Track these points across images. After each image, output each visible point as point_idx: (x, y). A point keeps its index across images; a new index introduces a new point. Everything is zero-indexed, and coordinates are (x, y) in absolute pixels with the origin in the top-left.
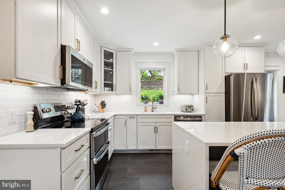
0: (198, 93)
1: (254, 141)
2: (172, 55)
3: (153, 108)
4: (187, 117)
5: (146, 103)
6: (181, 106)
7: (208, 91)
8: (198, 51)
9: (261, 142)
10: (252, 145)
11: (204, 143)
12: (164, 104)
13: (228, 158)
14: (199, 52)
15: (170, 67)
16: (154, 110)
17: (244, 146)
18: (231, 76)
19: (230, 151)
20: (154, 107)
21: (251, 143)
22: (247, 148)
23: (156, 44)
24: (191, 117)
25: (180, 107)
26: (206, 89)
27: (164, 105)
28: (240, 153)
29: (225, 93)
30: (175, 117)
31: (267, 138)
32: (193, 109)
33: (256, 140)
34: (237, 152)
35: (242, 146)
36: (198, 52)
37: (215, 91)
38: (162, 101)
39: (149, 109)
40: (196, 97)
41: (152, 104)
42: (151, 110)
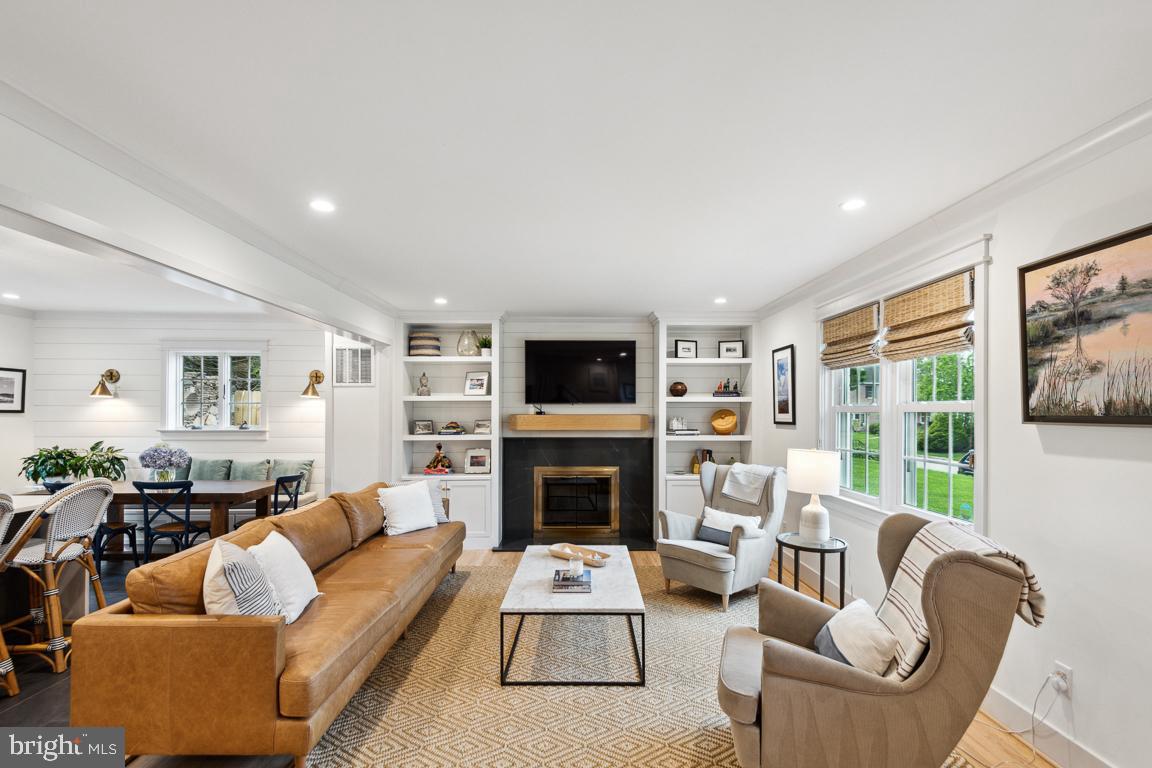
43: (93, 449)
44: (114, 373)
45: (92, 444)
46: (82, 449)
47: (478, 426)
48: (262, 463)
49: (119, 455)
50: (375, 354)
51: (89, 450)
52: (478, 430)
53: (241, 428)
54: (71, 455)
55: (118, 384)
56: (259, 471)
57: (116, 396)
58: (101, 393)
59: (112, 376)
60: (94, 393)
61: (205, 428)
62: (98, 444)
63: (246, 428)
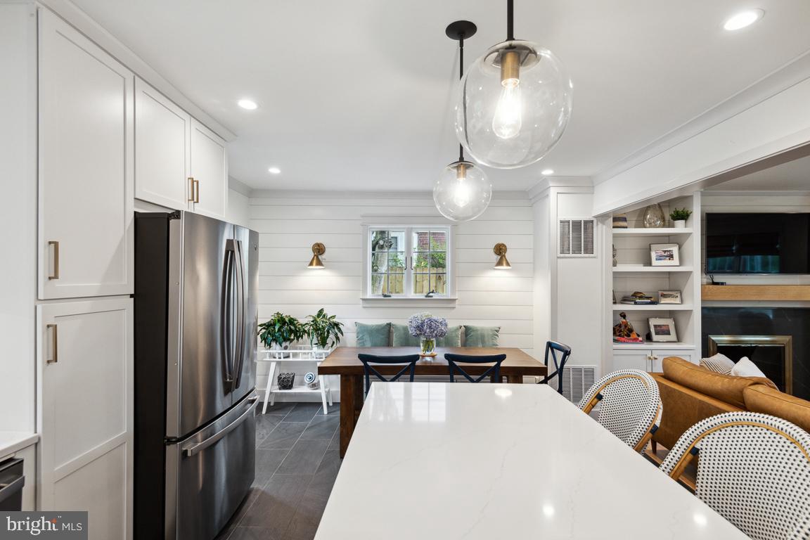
7: (62, 286)
18: (172, 222)
26: (45, 272)
29: (132, 296)
37: (91, 287)
43: (318, 315)
44: (320, 247)
45: (317, 312)
46: (304, 317)
47: (664, 296)
49: (335, 320)
50: (597, 224)
51: (314, 317)
52: (663, 301)
53: (428, 296)
54: (292, 321)
55: (325, 256)
56: (455, 335)
57: (326, 266)
58: (317, 265)
59: (319, 250)
60: (311, 264)
61: (394, 296)
62: (321, 311)
63: (432, 297)
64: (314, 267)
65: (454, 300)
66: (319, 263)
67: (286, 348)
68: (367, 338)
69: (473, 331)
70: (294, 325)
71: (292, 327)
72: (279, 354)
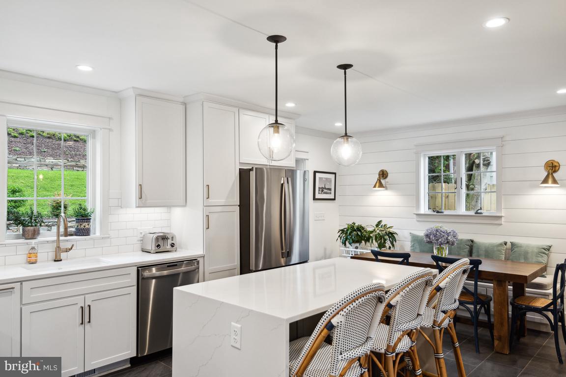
0: (185, 205)
1: (350, 304)
2: (117, 98)
3: (58, 250)
4: (168, 266)
5: (35, 235)
6: (142, 236)
7: (212, 201)
8: (185, 104)
9: (356, 303)
10: (349, 309)
11: (284, 319)
12: (92, 235)
13: (322, 334)
14: (187, 106)
15: (110, 130)
16: (63, 255)
17: (342, 313)
18: (251, 172)
19: (325, 324)
20: (63, 246)
21: (348, 307)
22: (344, 314)
23: (85, 68)
24: (176, 265)
25: (138, 241)
26: (206, 196)
27: (93, 239)
28: (338, 323)
29: (239, 206)
30: (138, 271)
31: (361, 298)
32: (173, 244)
33: (351, 303)
34: (334, 321)
35: (339, 313)
36: (184, 106)
37: (222, 201)
38: (87, 227)
39: (45, 253)
40: (177, 212)
41: (55, 238)
42: (52, 255)
43: (377, 225)
44: (384, 173)
45: (376, 223)
46: (369, 225)
48: (501, 244)
49: (391, 230)
51: (375, 227)
53: (477, 213)
55: (387, 180)
56: (499, 251)
57: (386, 188)
58: (379, 187)
59: (383, 174)
60: (375, 187)
61: (446, 212)
62: (380, 222)
63: (481, 213)
64: (377, 188)
65: (500, 217)
66: (381, 185)
67: (357, 248)
68: (417, 246)
69: (517, 247)
70: (360, 231)
71: (359, 233)
72: (352, 251)
